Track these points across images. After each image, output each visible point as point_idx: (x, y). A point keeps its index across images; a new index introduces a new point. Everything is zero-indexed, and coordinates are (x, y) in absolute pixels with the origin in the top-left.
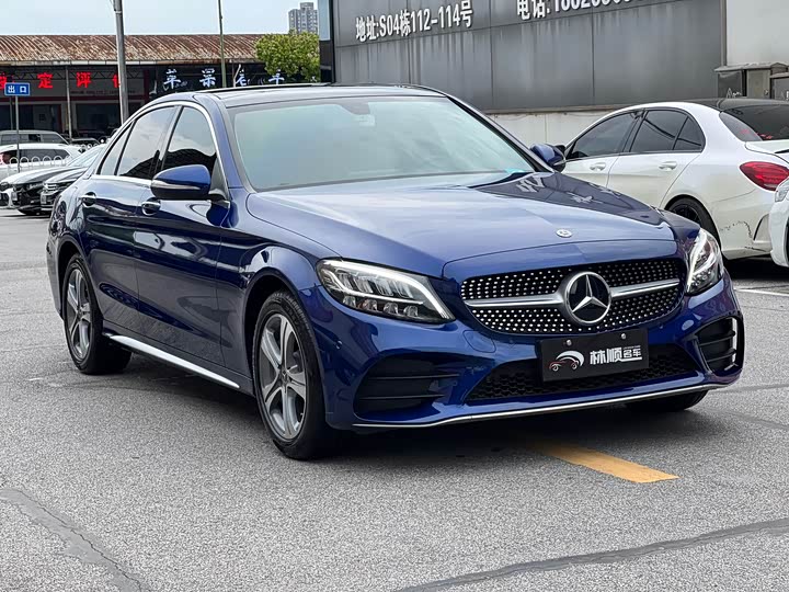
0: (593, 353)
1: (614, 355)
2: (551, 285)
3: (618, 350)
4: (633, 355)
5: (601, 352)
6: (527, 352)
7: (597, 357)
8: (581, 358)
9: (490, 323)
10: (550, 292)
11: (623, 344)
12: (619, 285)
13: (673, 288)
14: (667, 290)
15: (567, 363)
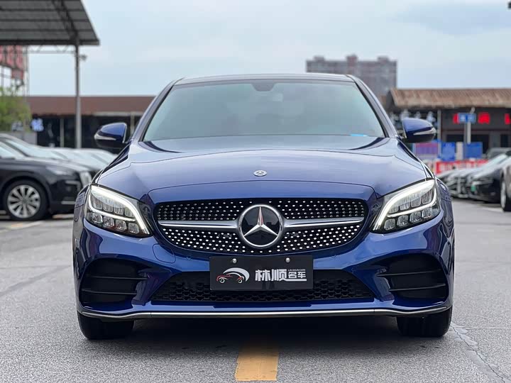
0: (258, 272)
1: (279, 275)
2: (232, 213)
3: (284, 271)
4: (298, 276)
5: (266, 271)
6: (202, 266)
7: (262, 275)
8: (247, 275)
9: (176, 240)
10: (231, 219)
11: (288, 267)
12: (297, 218)
13: (355, 225)
14: (348, 226)
15: (235, 277)
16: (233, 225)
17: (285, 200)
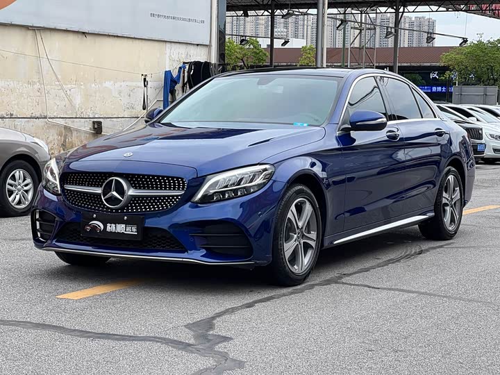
0: (109, 225)
1: (121, 228)
2: (99, 182)
3: (123, 226)
4: (132, 230)
5: (113, 225)
7: (111, 228)
8: (102, 226)
10: (98, 187)
11: (127, 223)
12: (140, 189)
13: (177, 196)
14: (173, 196)
15: (95, 228)
16: (99, 191)
17: (133, 175)
